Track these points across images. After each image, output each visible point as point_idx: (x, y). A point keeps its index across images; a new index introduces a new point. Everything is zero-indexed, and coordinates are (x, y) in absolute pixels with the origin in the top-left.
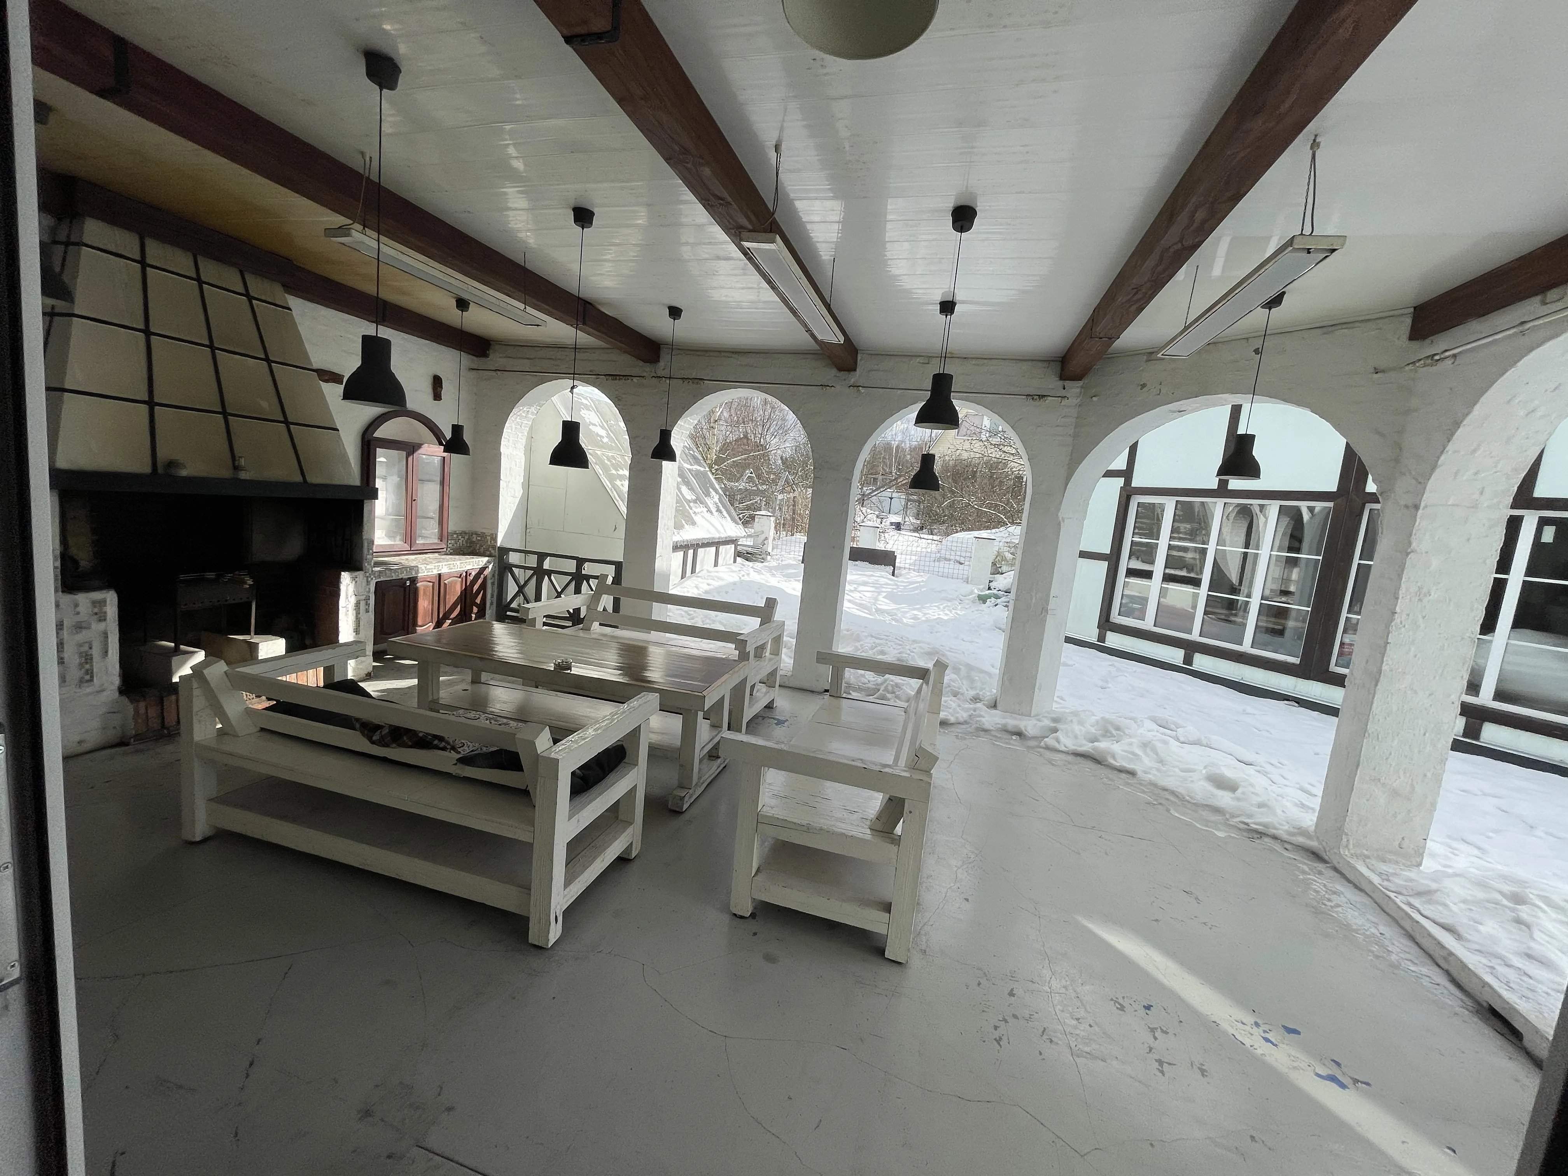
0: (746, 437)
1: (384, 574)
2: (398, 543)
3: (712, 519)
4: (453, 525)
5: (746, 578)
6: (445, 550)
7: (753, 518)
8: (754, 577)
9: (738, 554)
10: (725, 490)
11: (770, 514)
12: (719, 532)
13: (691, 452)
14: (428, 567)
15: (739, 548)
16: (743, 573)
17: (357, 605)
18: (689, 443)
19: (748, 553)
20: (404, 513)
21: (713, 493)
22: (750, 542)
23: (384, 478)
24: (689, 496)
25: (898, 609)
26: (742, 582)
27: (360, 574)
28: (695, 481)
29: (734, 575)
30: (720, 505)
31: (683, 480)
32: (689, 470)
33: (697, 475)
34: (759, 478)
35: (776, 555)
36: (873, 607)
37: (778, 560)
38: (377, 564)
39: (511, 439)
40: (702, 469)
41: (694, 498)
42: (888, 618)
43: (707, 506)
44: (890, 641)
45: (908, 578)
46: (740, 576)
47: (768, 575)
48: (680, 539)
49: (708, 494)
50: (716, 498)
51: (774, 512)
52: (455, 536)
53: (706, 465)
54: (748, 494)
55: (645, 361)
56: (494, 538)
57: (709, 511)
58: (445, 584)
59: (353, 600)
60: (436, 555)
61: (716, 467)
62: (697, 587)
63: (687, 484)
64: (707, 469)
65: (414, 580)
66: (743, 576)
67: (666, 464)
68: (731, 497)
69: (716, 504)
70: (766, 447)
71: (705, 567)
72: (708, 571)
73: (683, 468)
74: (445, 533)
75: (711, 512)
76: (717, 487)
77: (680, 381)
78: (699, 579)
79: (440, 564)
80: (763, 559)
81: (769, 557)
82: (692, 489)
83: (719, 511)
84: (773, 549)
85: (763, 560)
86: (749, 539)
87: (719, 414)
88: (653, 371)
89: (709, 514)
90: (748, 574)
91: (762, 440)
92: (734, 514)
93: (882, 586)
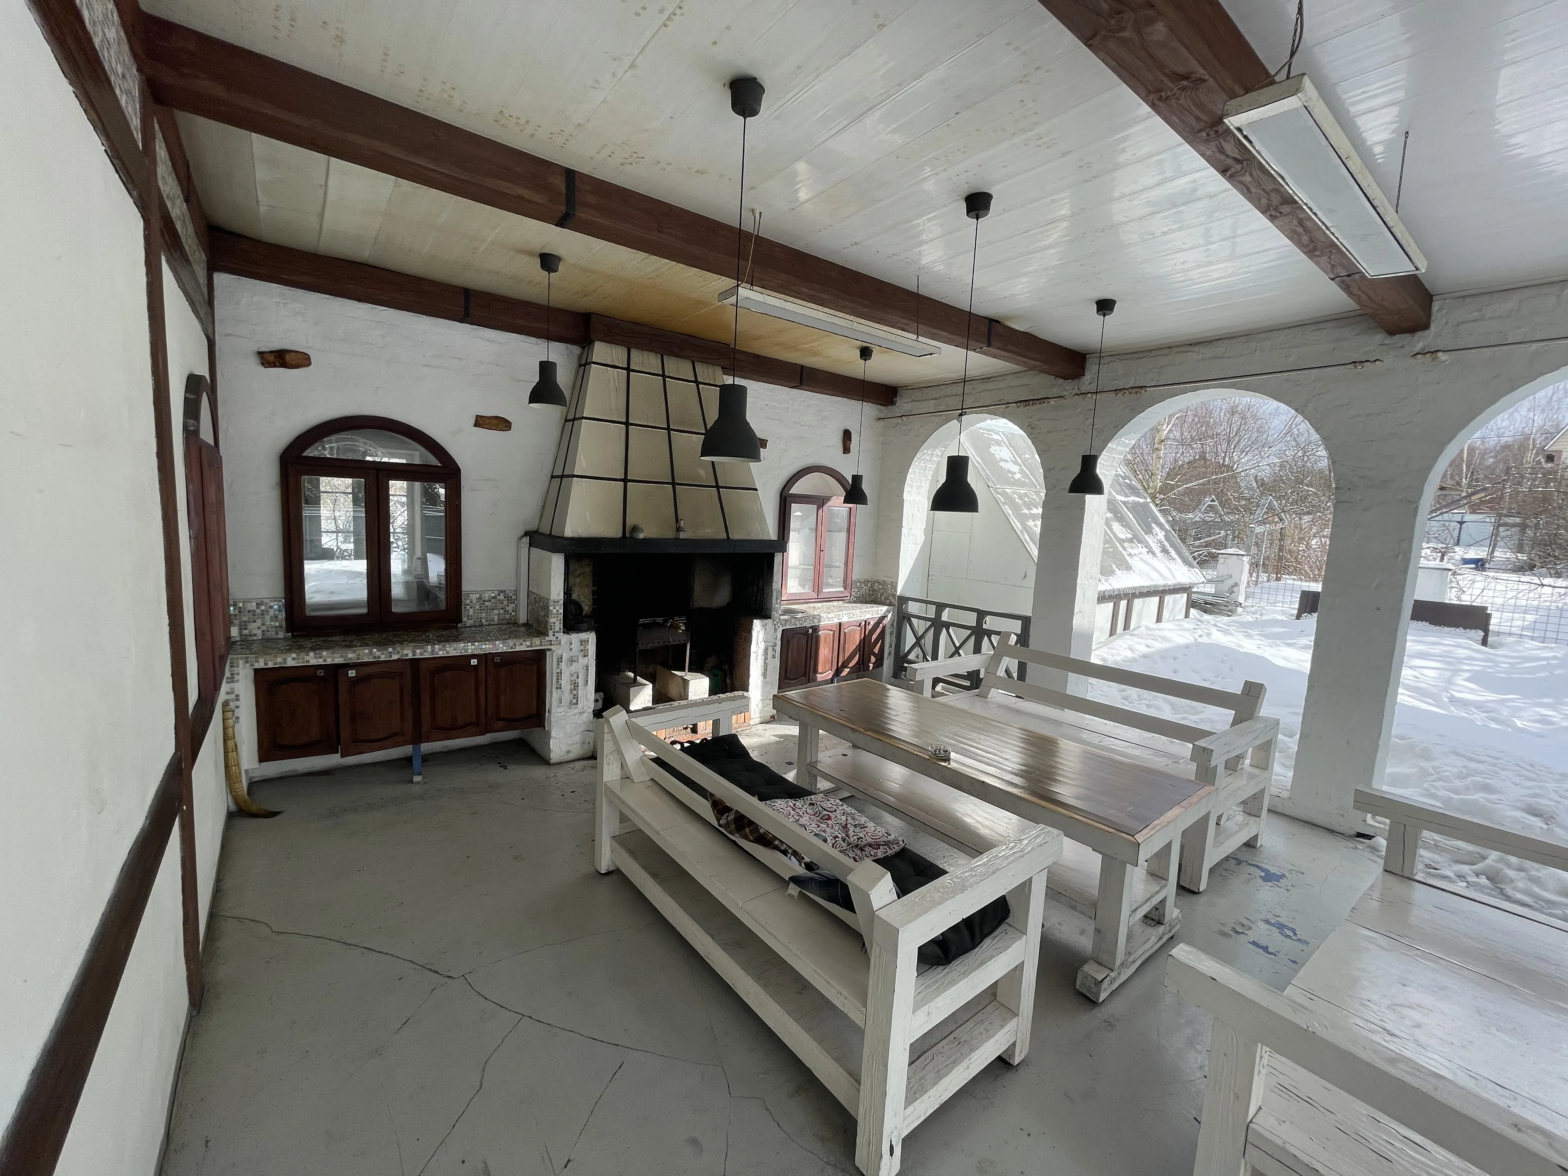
0: (1203, 457)
1: (789, 622)
2: (807, 590)
3: (1154, 562)
4: (857, 574)
5: (1205, 640)
6: (848, 598)
7: (1214, 557)
8: (1218, 638)
9: (1192, 604)
10: (1173, 524)
11: (1243, 553)
12: (1163, 577)
13: (1127, 481)
14: (830, 616)
15: (1194, 596)
16: (1200, 632)
17: (766, 650)
18: (1122, 470)
19: (1206, 603)
20: (813, 563)
21: (1156, 529)
22: (1210, 589)
23: (798, 530)
24: (1122, 533)
25: (1501, 702)
26: (1198, 645)
27: (768, 622)
28: (1131, 516)
29: (1187, 634)
30: (1166, 543)
31: (1115, 515)
32: (1124, 502)
33: (1135, 508)
34: (1223, 507)
35: (1252, 606)
36: (1444, 694)
37: (1254, 613)
38: (787, 612)
39: (915, 484)
40: (1141, 500)
41: (1129, 536)
42: (1479, 718)
43: (1147, 546)
44: (1503, 769)
45: (1520, 651)
46: (1196, 636)
47: (1240, 635)
48: (1109, 588)
49: (1149, 531)
50: (1161, 535)
51: (1248, 550)
52: (858, 584)
53: (1146, 495)
54: (1206, 528)
55: (1066, 378)
56: (895, 588)
57: (1151, 552)
58: (845, 633)
59: (762, 645)
60: (841, 603)
61: (1162, 496)
62: (1131, 649)
63: (1120, 518)
64: (1149, 500)
65: (815, 629)
66: (1201, 636)
67: (1089, 498)
68: (1182, 532)
69: (1161, 542)
70: (1232, 467)
71: (1144, 623)
72: (1148, 628)
73: (1116, 501)
74: (849, 581)
75: (1154, 554)
76: (1163, 520)
77: (1113, 394)
78: (1135, 639)
79: (841, 613)
80: (1230, 611)
81: (1240, 610)
82: (1126, 525)
83: (1164, 551)
84: (1247, 598)
85: (1231, 613)
86: (1209, 585)
87: (1166, 432)
88: (1077, 388)
89: (1150, 555)
90: (1208, 635)
91: (1227, 459)
92: (1187, 554)
93: (1460, 660)
